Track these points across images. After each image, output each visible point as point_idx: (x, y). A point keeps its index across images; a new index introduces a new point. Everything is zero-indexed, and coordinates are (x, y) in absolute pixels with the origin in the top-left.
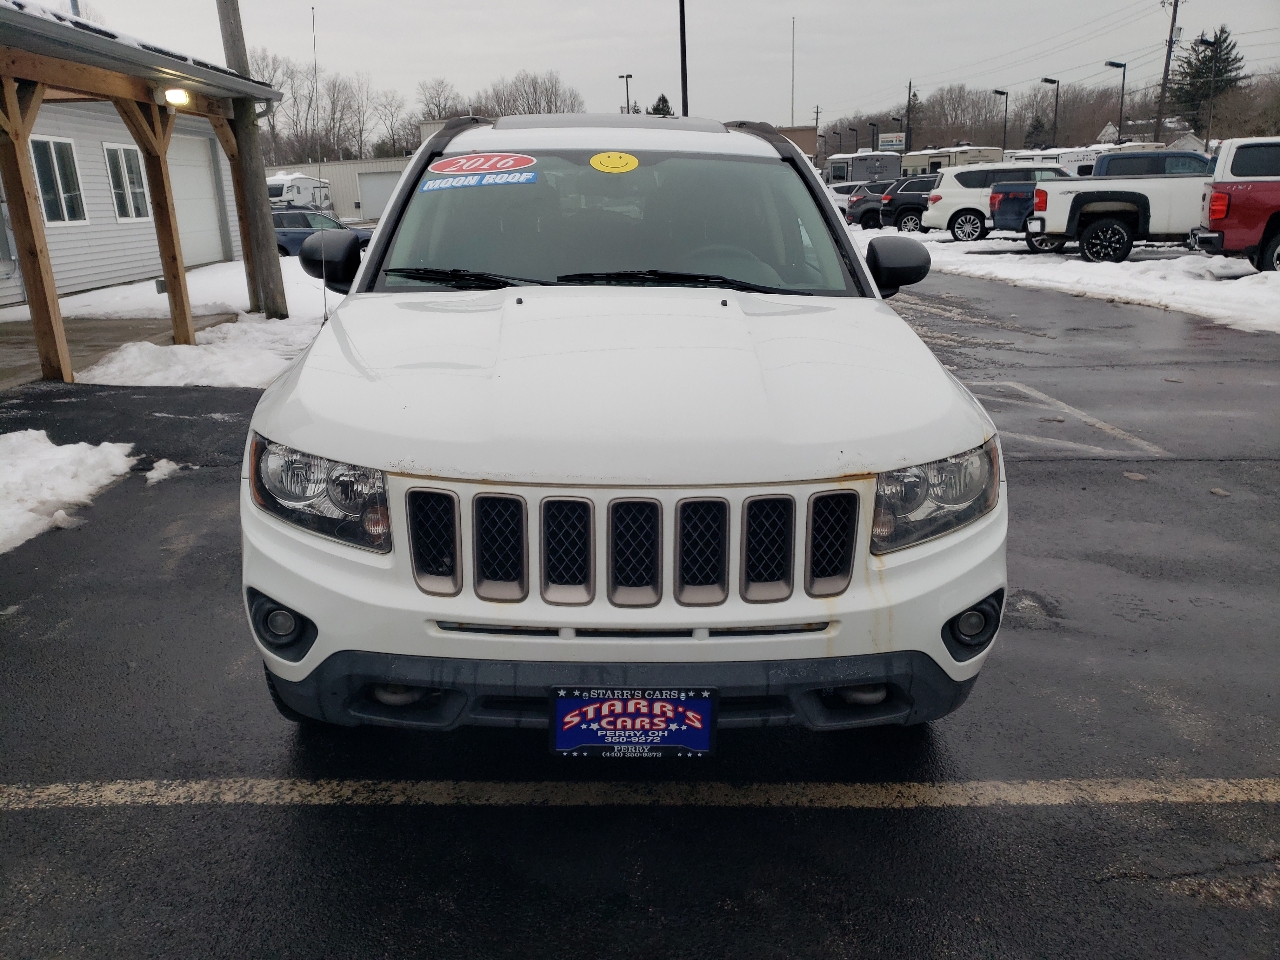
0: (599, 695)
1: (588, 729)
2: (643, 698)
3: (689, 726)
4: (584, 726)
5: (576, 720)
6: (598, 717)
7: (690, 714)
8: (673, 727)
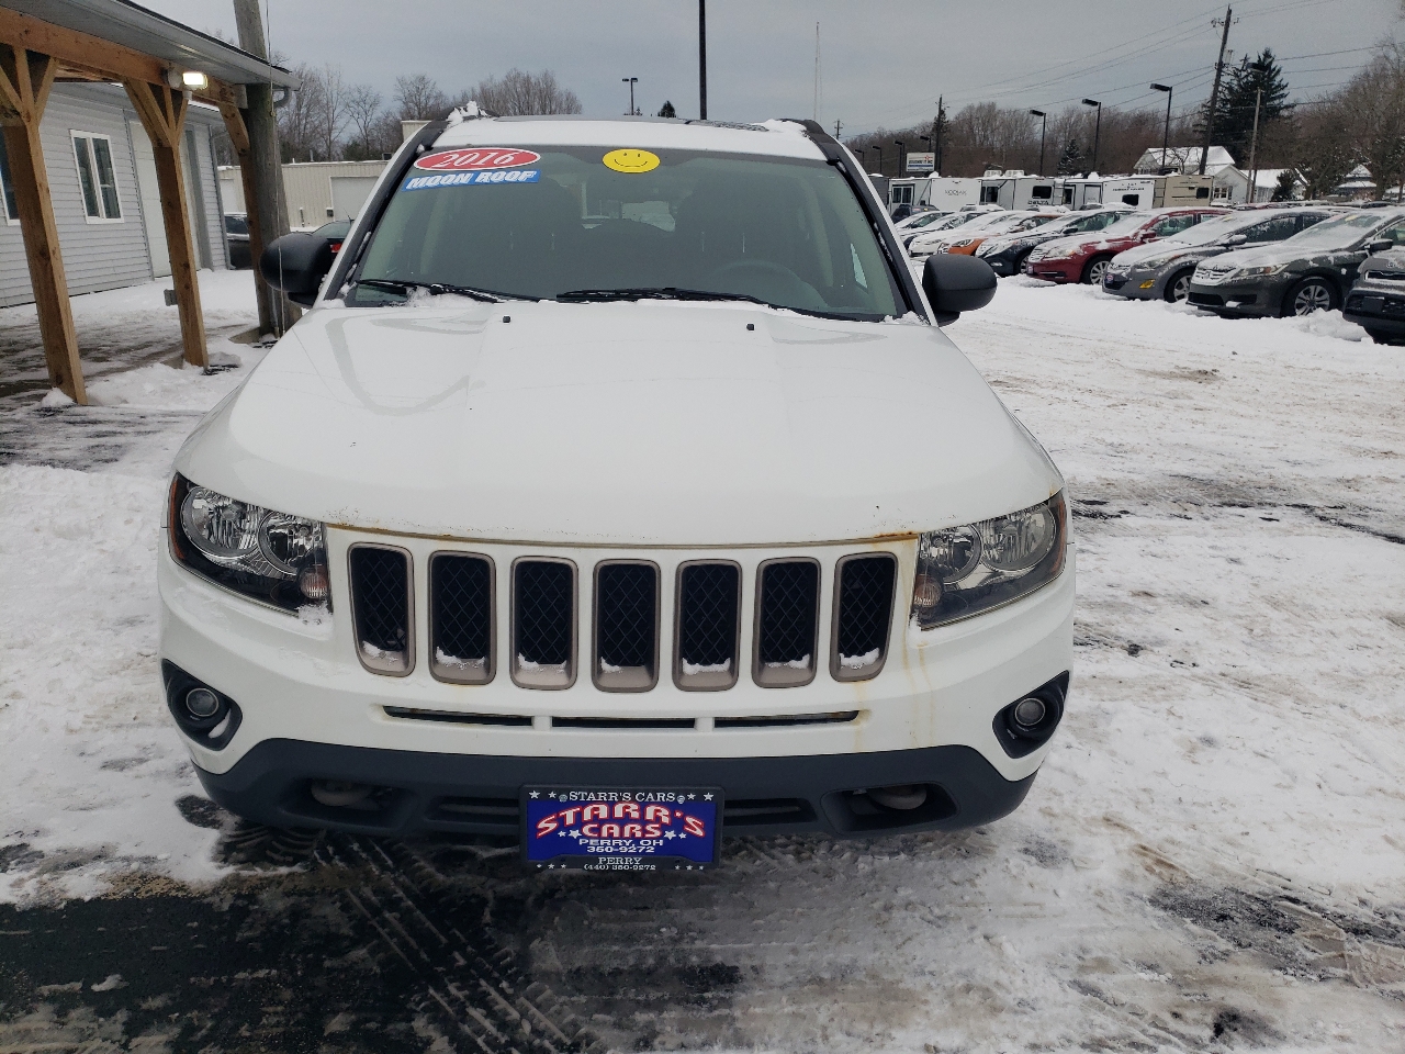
0: (579, 797)
1: (568, 838)
2: (633, 801)
3: (689, 834)
4: (562, 834)
5: (553, 826)
6: (579, 822)
7: (690, 820)
8: (670, 835)
